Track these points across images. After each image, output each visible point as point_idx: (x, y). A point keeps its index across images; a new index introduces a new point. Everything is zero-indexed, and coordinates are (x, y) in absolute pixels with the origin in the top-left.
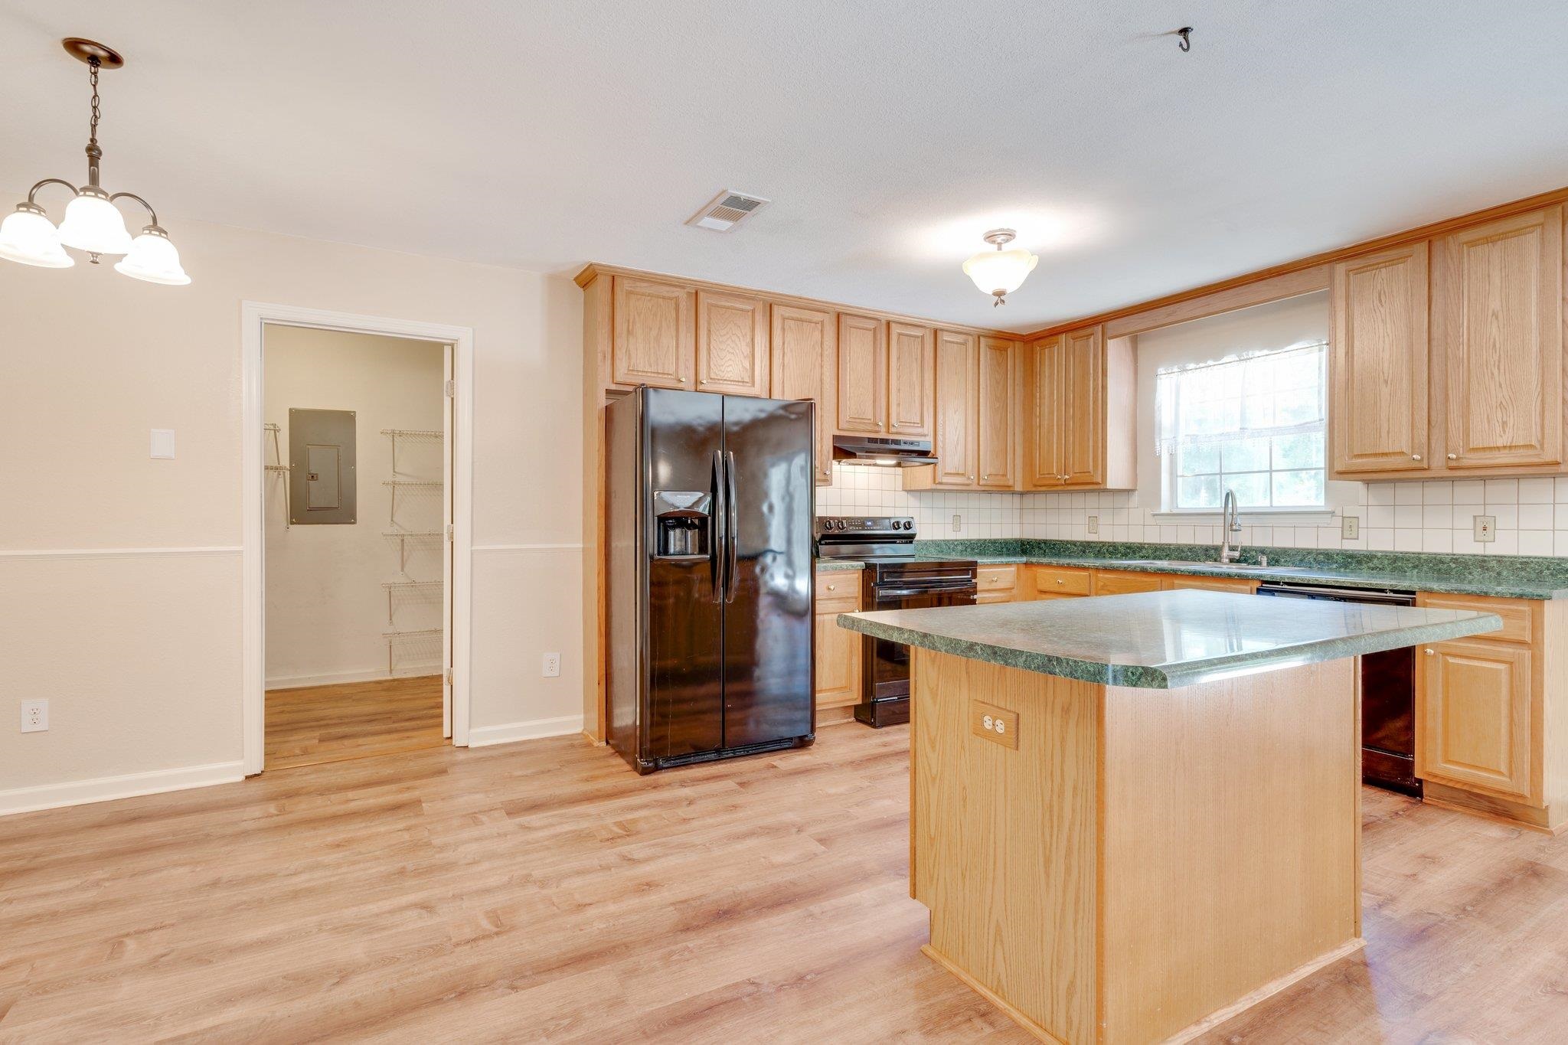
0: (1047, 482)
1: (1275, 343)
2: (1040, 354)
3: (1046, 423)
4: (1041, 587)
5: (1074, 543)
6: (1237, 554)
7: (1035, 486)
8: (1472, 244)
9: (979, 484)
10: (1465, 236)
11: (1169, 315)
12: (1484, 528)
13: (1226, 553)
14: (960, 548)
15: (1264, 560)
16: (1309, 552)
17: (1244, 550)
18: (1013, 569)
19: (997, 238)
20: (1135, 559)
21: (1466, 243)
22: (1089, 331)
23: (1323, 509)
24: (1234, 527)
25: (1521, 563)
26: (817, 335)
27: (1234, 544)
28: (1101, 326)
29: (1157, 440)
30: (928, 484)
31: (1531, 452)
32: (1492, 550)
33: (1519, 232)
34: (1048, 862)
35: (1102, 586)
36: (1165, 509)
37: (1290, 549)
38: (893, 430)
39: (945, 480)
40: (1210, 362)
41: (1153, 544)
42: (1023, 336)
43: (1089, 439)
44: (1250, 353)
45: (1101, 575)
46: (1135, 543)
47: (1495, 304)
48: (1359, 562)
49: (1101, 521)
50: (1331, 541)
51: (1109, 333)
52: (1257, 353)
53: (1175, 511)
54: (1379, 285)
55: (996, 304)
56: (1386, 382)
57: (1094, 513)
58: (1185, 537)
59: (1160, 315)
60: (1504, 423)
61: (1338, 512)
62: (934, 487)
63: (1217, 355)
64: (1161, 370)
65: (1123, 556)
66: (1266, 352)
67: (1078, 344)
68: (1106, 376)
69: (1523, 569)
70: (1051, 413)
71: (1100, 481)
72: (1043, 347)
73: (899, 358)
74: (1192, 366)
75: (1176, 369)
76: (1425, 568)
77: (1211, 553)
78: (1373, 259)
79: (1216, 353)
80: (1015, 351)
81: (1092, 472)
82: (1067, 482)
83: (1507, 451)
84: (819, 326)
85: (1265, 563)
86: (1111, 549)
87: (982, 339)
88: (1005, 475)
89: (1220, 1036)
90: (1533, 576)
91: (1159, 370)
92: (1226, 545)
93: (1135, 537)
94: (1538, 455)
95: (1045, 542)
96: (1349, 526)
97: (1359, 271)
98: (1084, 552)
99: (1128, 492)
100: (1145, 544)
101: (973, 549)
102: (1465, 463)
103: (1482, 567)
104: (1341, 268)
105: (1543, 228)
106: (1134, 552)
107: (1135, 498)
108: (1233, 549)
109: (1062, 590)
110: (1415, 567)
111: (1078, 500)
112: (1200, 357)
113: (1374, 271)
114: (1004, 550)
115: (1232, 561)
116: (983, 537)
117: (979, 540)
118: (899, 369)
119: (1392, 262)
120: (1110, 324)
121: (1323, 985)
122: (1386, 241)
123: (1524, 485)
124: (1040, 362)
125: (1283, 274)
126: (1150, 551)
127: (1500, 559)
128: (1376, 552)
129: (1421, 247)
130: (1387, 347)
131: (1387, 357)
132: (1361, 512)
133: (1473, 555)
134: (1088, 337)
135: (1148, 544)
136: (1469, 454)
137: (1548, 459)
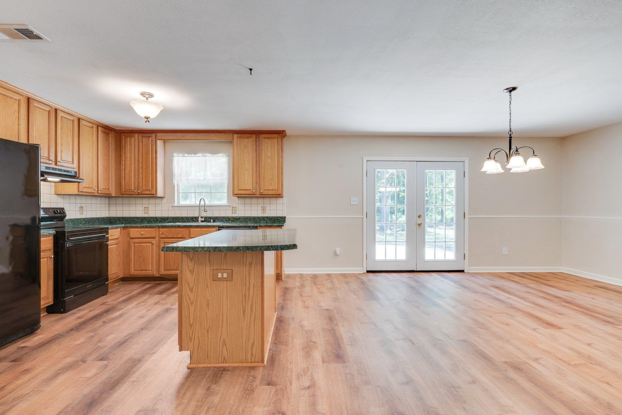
0: (128, 193)
1: (214, 152)
2: (125, 139)
3: (128, 169)
4: (131, 236)
5: (138, 218)
6: (203, 219)
7: (122, 194)
8: (265, 138)
9: (98, 193)
10: (264, 136)
11: (182, 136)
12: (264, 209)
13: (200, 219)
14: (83, 222)
15: (212, 220)
16: (224, 217)
17: (205, 218)
18: (119, 230)
20: (165, 223)
21: (264, 137)
22: (149, 135)
23: (227, 205)
24: (205, 211)
25: (271, 218)
26: (16, 107)
27: (202, 216)
28: (154, 134)
29: (174, 179)
30: (76, 192)
31: (276, 191)
32: (265, 215)
33: (273, 138)
34: (244, 311)
35: (161, 233)
36: (176, 205)
37: (218, 217)
38: (59, 164)
39: (84, 190)
40: (193, 155)
41: (172, 217)
42: (116, 130)
43: (149, 177)
45: (161, 229)
46: (165, 217)
47: (269, 155)
48: (237, 220)
49: (150, 209)
50: (229, 214)
51: (158, 138)
52: (208, 155)
53: (179, 205)
54: (245, 143)
55: (146, 122)
56: (247, 170)
57: (147, 206)
58: (184, 214)
59: (179, 135)
60: (271, 184)
61: (231, 206)
62: (79, 193)
63: (195, 153)
64: (175, 155)
65: (160, 222)
66: (210, 155)
67: (144, 139)
68: (157, 154)
69: (271, 220)
70: (131, 164)
71: (154, 193)
72: (126, 137)
73: (62, 128)
74: (186, 155)
75: (181, 155)
76: (252, 221)
77: (195, 219)
78: (244, 135)
79: (194, 152)
80: (111, 135)
81: (151, 190)
82: (139, 193)
83: (271, 191)
84: (17, 102)
85: (212, 222)
86: (155, 220)
87: (99, 127)
88: (109, 189)
89: (273, 343)
90: (273, 221)
91: (174, 154)
92: (200, 216)
93: (165, 214)
94: (277, 192)
95: (123, 218)
96: (234, 209)
97: (240, 138)
98: (142, 221)
99: (162, 198)
100: (169, 217)
101: (89, 223)
102: (263, 193)
103: (264, 220)
104: (235, 136)
105: (278, 139)
106: (165, 220)
107: (164, 201)
108: (202, 217)
109: (143, 236)
110: (250, 221)
111: (139, 201)
112: (189, 153)
113: (244, 139)
114: (103, 222)
115: (202, 221)
116: (93, 217)
117: (91, 218)
118: (61, 134)
119: (248, 138)
120: (159, 134)
121: (278, 324)
122: (247, 131)
123: (272, 199)
124: (125, 143)
125: (219, 133)
126: (171, 220)
127: (267, 217)
128: (241, 217)
129: (254, 136)
130: (247, 160)
131: (247, 163)
132: (237, 206)
133: (262, 217)
134: (149, 137)
135: (170, 217)
136: (265, 191)
137: (279, 193)
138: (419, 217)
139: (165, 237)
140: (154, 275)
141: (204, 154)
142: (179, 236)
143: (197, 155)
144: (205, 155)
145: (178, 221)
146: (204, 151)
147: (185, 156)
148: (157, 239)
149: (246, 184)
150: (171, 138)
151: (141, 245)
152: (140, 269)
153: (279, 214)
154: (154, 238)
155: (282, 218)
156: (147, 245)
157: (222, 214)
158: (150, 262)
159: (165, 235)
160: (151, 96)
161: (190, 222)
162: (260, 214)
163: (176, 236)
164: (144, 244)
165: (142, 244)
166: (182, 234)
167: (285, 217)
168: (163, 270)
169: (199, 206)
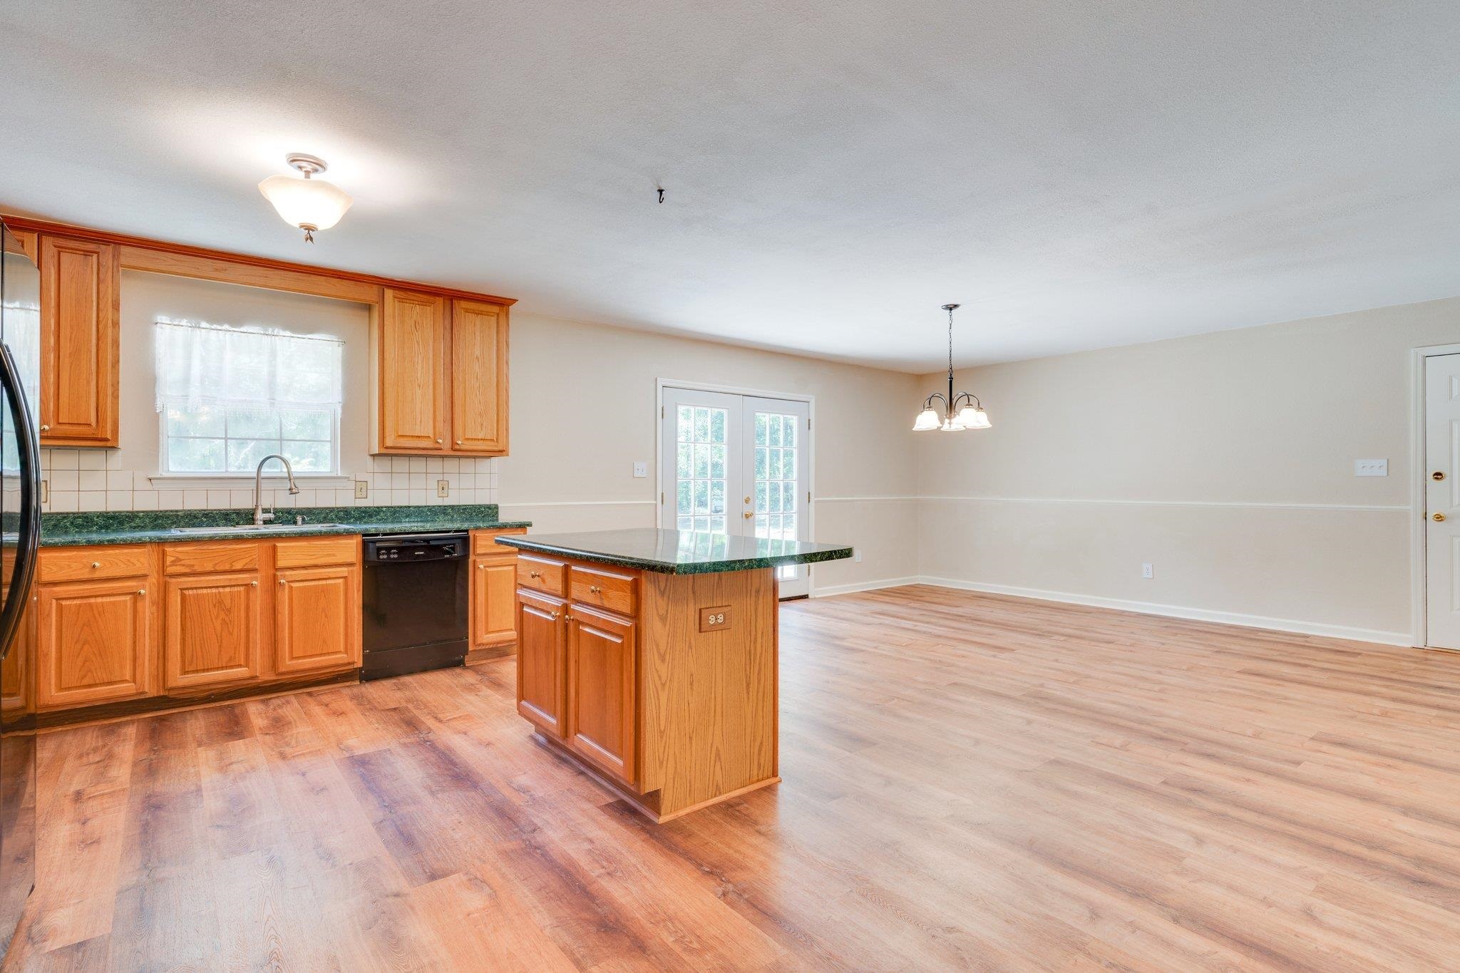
1: (301, 328)
6: (271, 516)
8: (467, 311)
10: (464, 304)
12: (443, 488)
13: (260, 516)
15: (300, 518)
19: (310, 165)
22: (90, 246)
23: (334, 475)
25: (463, 509)
27: (267, 506)
29: (157, 395)
31: (492, 443)
32: (447, 502)
33: (488, 314)
35: (172, 562)
37: (314, 509)
40: (226, 327)
41: (152, 512)
44: (276, 330)
46: (120, 512)
47: (477, 352)
48: (371, 516)
49: (53, 485)
50: (347, 499)
52: (282, 333)
54: (415, 316)
55: (307, 239)
56: (419, 386)
57: (44, 476)
58: (196, 502)
59: (207, 265)
60: (482, 425)
61: (351, 478)
64: (162, 318)
65: (101, 528)
66: (288, 333)
68: (118, 310)
71: (109, 436)
74: (204, 324)
75: (184, 322)
78: (411, 295)
79: (236, 319)
81: (93, 424)
83: (482, 441)
85: (300, 522)
86: (80, 521)
90: (468, 516)
91: (157, 317)
92: (260, 508)
93: (120, 504)
94: (496, 446)
96: (361, 487)
97: (401, 300)
100: (137, 511)
102: (463, 447)
103: (444, 513)
104: (389, 293)
106: (121, 523)
108: (266, 511)
109: (97, 575)
113: (412, 305)
115: (266, 522)
119: (423, 303)
120: (125, 250)
122: (420, 287)
125: (343, 279)
126: (147, 521)
127: (452, 507)
128: (382, 507)
129: (440, 301)
130: (420, 362)
131: (420, 368)
132: (368, 477)
133: (440, 506)
134: (87, 253)
135: (143, 512)
136: (466, 442)
137: (501, 449)
138: (747, 501)
139: (187, 570)
140: (143, 693)
141: (270, 329)
142: (238, 566)
143: (242, 329)
144: (273, 331)
145: (173, 523)
146: (268, 319)
147: (199, 327)
148: (153, 579)
149: (418, 422)
150: (174, 269)
151: (90, 604)
152: (85, 682)
153: (482, 499)
154: (144, 576)
155: (489, 507)
156: (113, 603)
157: (326, 500)
158: (129, 653)
159: (188, 566)
160: (319, 165)
161: (218, 525)
162: (435, 500)
163: (227, 567)
164: (99, 600)
165: (92, 600)
166: (248, 560)
167: (496, 507)
168: (178, 672)
169: (258, 479)
